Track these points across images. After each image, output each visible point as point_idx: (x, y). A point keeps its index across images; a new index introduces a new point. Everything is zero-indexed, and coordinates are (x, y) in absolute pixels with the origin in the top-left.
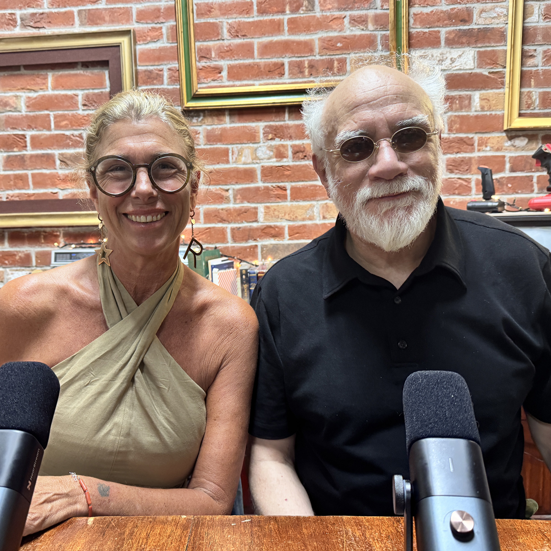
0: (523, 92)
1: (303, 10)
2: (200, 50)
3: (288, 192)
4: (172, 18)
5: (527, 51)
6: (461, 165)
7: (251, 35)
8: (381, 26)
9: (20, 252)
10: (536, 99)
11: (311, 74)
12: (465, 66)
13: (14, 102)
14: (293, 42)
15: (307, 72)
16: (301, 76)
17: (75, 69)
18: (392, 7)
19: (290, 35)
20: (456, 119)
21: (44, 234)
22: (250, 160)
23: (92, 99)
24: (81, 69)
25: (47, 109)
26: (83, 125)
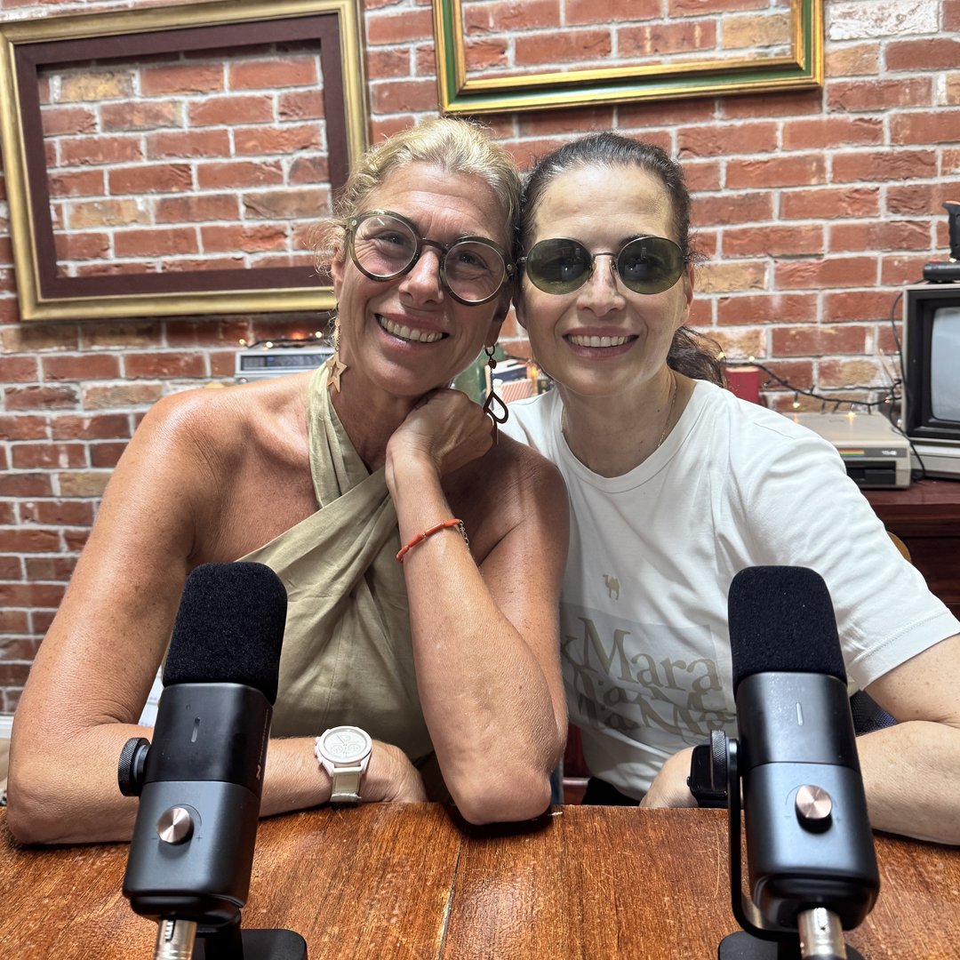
2: (469, 15)
6: (914, 199)
9: (186, 354)
11: (656, 51)
12: (921, 28)
13: (170, 112)
15: (648, 46)
16: (638, 54)
17: (267, 54)
20: (905, 119)
21: (223, 325)
23: (295, 102)
24: (277, 55)
25: (223, 122)
26: (282, 147)
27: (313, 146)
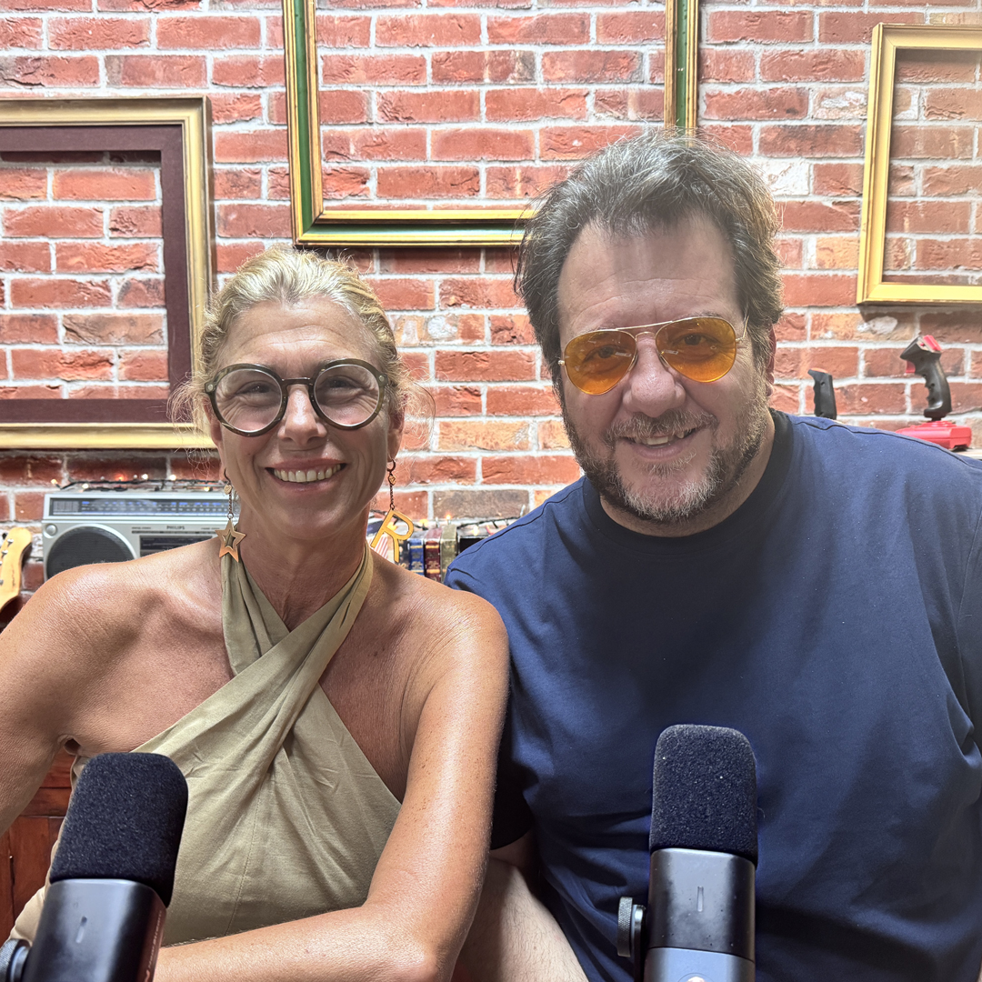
0: (891, 240)
1: (514, 78)
2: (329, 139)
3: (484, 399)
4: (279, 81)
5: (897, 170)
6: (783, 362)
7: (420, 119)
8: (650, 113)
10: (911, 253)
11: (526, 194)
12: (793, 190)
14: (496, 134)
15: (518, 187)
16: (508, 196)
17: (98, 163)
18: (669, 81)
19: (490, 121)
21: (32, 461)
22: (415, 341)
23: (129, 218)
24: (110, 165)
25: (43, 235)
26: (111, 265)
27: (148, 267)
